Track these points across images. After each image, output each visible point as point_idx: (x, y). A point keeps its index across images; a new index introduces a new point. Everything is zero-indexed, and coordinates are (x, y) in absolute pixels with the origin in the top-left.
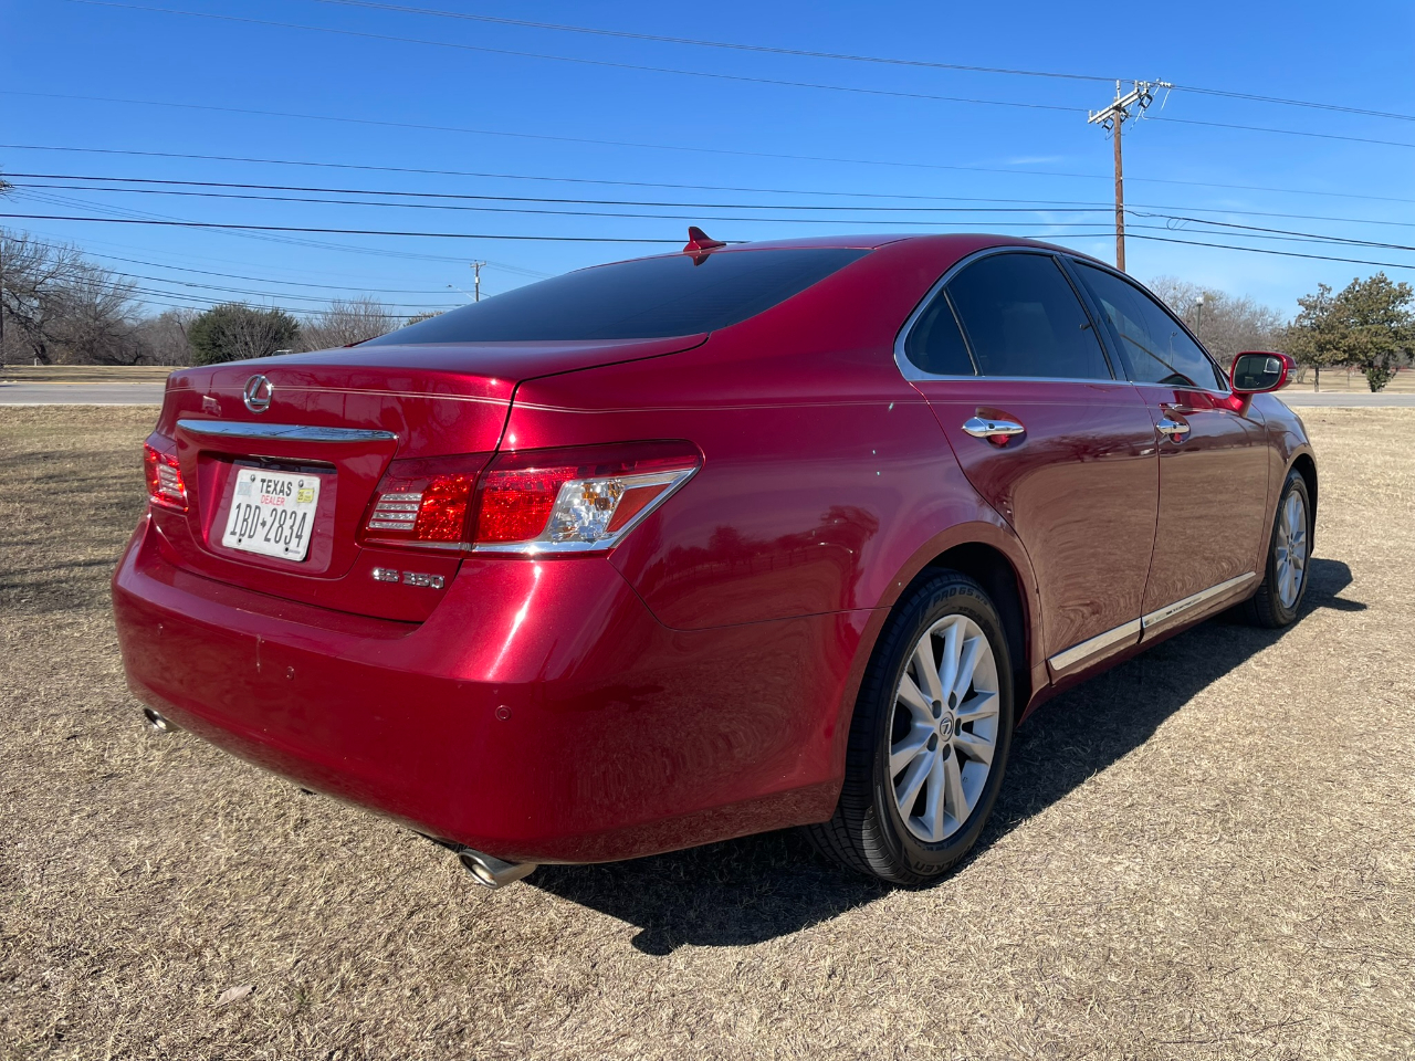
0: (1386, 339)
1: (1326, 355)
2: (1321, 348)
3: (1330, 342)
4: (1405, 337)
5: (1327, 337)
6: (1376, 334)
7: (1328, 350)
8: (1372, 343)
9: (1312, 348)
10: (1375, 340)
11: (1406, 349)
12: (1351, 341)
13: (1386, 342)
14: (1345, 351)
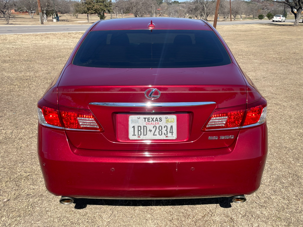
0: (103, 7)
1: (90, 11)
2: (88, 9)
3: (90, 8)
4: (107, 6)
5: (90, 6)
6: (101, 5)
7: (90, 10)
8: (100, 8)
9: (86, 9)
10: (101, 7)
11: (108, 10)
12: (95, 7)
13: (103, 8)
14: (94, 11)
